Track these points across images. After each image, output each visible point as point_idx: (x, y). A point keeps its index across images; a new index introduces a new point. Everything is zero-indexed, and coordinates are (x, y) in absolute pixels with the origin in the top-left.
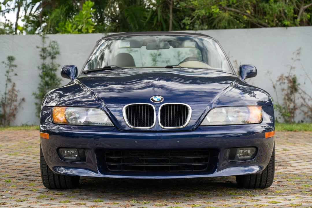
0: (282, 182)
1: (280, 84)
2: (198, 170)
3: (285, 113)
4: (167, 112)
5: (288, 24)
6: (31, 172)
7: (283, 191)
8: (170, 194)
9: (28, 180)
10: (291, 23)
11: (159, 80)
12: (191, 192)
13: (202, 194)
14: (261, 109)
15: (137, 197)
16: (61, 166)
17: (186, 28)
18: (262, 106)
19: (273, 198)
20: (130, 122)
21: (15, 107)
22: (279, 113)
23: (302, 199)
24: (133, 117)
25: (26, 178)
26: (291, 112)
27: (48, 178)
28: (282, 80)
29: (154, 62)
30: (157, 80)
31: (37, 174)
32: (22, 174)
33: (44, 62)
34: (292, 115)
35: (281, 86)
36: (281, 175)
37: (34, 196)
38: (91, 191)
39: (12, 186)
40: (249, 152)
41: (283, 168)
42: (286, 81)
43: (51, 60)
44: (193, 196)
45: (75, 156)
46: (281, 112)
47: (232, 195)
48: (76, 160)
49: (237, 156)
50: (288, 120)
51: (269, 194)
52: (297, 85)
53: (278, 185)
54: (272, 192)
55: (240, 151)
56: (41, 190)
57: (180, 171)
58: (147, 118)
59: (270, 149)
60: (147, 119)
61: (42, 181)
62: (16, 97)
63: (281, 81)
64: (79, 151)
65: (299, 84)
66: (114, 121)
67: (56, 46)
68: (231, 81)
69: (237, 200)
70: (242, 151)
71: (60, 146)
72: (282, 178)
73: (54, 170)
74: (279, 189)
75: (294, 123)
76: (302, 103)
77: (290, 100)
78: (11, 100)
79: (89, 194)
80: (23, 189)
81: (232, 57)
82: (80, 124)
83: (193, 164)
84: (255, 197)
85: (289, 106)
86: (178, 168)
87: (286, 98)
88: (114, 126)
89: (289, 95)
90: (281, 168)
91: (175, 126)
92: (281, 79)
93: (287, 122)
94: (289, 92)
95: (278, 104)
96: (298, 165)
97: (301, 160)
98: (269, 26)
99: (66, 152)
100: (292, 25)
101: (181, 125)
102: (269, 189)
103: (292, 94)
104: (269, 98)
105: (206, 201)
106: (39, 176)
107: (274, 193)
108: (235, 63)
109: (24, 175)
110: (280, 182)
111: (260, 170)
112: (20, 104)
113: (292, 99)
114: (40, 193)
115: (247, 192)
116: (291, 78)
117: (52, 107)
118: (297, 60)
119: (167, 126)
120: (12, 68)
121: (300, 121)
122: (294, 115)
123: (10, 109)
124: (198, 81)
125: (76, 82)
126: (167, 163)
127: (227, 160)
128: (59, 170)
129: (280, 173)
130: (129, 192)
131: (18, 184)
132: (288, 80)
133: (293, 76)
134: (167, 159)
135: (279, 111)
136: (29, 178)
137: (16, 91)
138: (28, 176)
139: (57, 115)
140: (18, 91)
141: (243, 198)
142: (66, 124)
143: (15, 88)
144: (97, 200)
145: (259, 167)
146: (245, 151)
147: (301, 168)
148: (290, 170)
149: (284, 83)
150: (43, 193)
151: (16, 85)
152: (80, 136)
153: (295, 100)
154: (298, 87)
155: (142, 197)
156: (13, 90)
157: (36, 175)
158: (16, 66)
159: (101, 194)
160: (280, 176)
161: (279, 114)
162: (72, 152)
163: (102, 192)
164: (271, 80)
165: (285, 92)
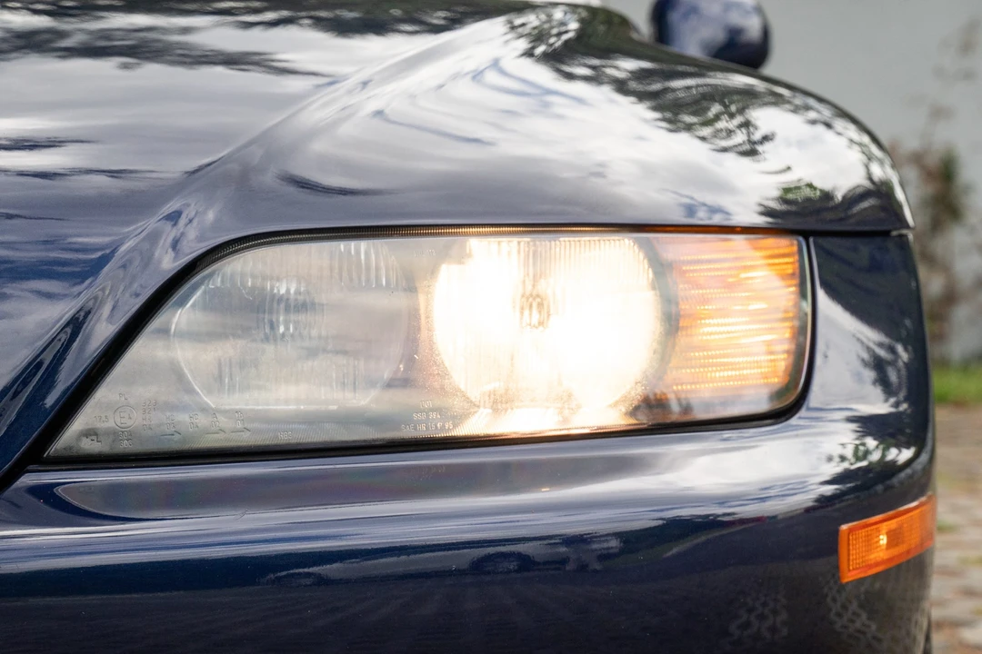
14: (790, 265)
18: (806, 234)
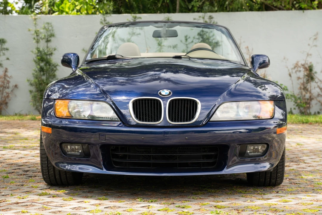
0: (294, 179)
1: (296, 72)
2: (207, 167)
3: (300, 104)
4: (176, 107)
5: (304, 7)
6: (29, 167)
7: (295, 189)
8: (178, 192)
9: (27, 176)
10: (308, 6)
11: (166, 72)
12: (199, 190)
13: (210, 192)
14: (273, 104)
15: (143, 195)
16: (64, 161)
17: (194, 10)
18: (274, 101)
19: (284, 196)
20: (137, 117)
21: (7, 95)
22: (294, 103)
23: (313, 198)
24: (140, 112)
25: (24, 173)
26: (306, 103)
27: (49, 173)
28: (298, 68)
29: (160, 47)
30: (165, 72)
31: (36, 169)
32: (20, 169)
33: (38, 45)
34: (308, 106)
35: (296, 74)
36: (294, 172)
37: (36, 193)
38: (94, 188)
39: (10, 182)
40: (260, 149)
41: (296, 165)
42: (302, 69)
43: (46, 44)
44: (201, 194)
45: (79, 152)
46: (296, 103)
47: (242, 193)
48: (80, 156)
49: (248, 153)
50: (303, 111)
51: (280, 192)
52: (314, 74)
53: (290, 183)
54: (283, 190)
55: (251, 147)
56: (42, 187)
57: (189, 168)
58: (154, 112)
59: (282, 145)
60: (154, 114)
61: (42, 177)
62: (8, 84)
63: (296, 69)
64: (83, 147)
65: (316, 73)
66: (120, 116)
67: (50, 28)
68: (242, 74)
69: (246, 198)
70: (252, 148)
71: (63, 142)
72: (295, 175)
73: (57, 166)
74: (291, 187)
75: (309, 114)
76: (318, 93)
77: (305, 89)
78: (2, 87)
79: (93, 191)
80: (22, 185)
81: (244, 42)
82: (84, 119)
83: (202, 161)
84: (266, 195)
85: (305, 96)
86: (186, 165)
87: (302, 87)
88: (119, 120)
89: (305, 83)
90: (294, 165)
91: (184, 121)
92: (296, 66)
93: (302, 113)
94: (305, 81)
95: (294, 94)
96: (312, 161)
97: (315, 156)
98: (285, 8)
99: (69, 147)
100: (309, 8)
101: (190, 120)
102: (281, 187)
103: (308, 83)
104: (281, 91)
105: (215, 200)
106: (38, 171)
107: (285, 192)
108: (247, 49)
109: (22, 171)
110: (292, 179)
111: (271, 167)
112: (12, 91)
113: (308, 88)
114: (41, 190)
115: (258, 191)
116: (307, 66)
117: (55, 99)
118: (314, 46)
119: (175, 121)
120: (4, 51)
121: (317, 112)
122: (310, 105)
123: (2, 97)
124: (207, 73)
125: (78, 72)
126: (174, 159)
127: (237, 157)
128: (61, 166)
129: (293, 170)
130: (135, 190)
131: (16, 180)
132: (303, 68)
133: (309, 64)
134: (174, 156)
135: (294, 102)
136: (28, 173)
137: (8, 77)
138: (27, 172)
139: (59, 108)
140: (11, 77)
141: (253, 197)
142: (69, 118)
143: (7, 73)
144: (101, 198)
145: (270, 164)
146: (256, 148)
147: (314, 164)
148: (303, 167)
149: (300, 71)
150: (44, 190)
151: (9, 70)
152: (83, 130)
153: (311, 90)
154: (314, 75)
155: (148, 195)
156: (5, 75)
157: (35, 171)
158: (7, 49)
159: (106, 192)
160: (292, 174)
161: (294, 105)
162: (75, 148)
163: (106, 190)
164: (287, 67)
165: (301, 81)
